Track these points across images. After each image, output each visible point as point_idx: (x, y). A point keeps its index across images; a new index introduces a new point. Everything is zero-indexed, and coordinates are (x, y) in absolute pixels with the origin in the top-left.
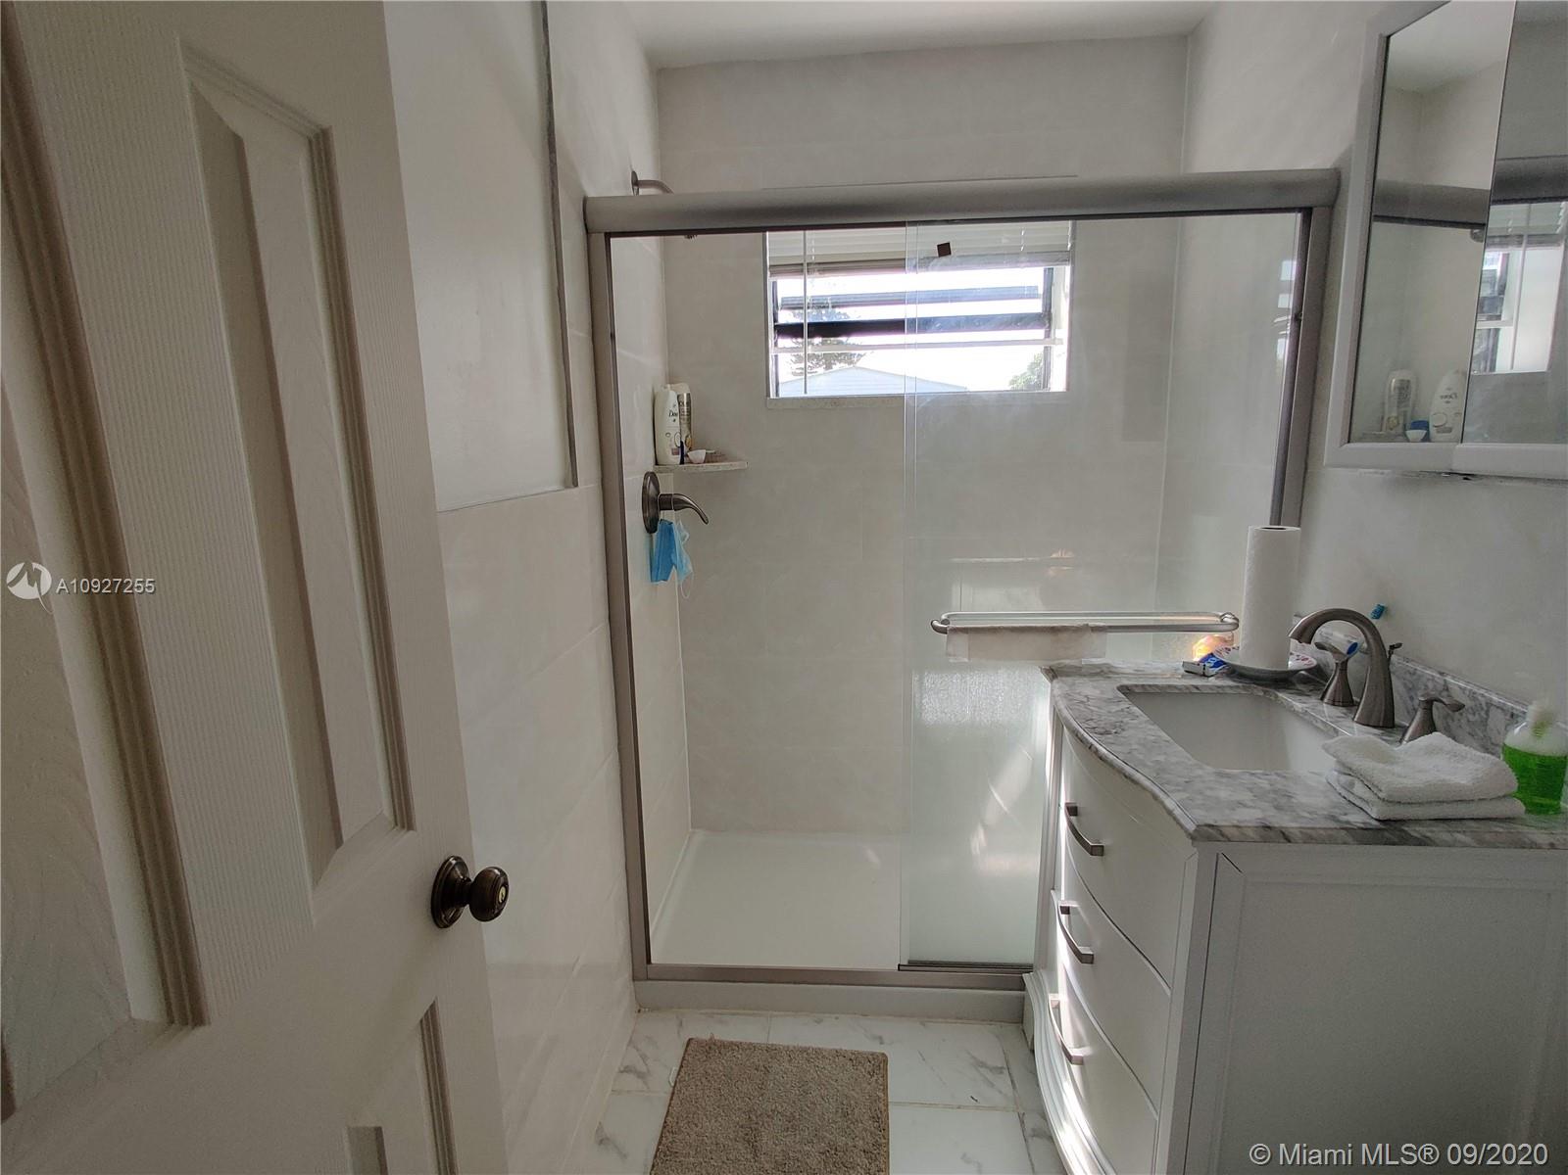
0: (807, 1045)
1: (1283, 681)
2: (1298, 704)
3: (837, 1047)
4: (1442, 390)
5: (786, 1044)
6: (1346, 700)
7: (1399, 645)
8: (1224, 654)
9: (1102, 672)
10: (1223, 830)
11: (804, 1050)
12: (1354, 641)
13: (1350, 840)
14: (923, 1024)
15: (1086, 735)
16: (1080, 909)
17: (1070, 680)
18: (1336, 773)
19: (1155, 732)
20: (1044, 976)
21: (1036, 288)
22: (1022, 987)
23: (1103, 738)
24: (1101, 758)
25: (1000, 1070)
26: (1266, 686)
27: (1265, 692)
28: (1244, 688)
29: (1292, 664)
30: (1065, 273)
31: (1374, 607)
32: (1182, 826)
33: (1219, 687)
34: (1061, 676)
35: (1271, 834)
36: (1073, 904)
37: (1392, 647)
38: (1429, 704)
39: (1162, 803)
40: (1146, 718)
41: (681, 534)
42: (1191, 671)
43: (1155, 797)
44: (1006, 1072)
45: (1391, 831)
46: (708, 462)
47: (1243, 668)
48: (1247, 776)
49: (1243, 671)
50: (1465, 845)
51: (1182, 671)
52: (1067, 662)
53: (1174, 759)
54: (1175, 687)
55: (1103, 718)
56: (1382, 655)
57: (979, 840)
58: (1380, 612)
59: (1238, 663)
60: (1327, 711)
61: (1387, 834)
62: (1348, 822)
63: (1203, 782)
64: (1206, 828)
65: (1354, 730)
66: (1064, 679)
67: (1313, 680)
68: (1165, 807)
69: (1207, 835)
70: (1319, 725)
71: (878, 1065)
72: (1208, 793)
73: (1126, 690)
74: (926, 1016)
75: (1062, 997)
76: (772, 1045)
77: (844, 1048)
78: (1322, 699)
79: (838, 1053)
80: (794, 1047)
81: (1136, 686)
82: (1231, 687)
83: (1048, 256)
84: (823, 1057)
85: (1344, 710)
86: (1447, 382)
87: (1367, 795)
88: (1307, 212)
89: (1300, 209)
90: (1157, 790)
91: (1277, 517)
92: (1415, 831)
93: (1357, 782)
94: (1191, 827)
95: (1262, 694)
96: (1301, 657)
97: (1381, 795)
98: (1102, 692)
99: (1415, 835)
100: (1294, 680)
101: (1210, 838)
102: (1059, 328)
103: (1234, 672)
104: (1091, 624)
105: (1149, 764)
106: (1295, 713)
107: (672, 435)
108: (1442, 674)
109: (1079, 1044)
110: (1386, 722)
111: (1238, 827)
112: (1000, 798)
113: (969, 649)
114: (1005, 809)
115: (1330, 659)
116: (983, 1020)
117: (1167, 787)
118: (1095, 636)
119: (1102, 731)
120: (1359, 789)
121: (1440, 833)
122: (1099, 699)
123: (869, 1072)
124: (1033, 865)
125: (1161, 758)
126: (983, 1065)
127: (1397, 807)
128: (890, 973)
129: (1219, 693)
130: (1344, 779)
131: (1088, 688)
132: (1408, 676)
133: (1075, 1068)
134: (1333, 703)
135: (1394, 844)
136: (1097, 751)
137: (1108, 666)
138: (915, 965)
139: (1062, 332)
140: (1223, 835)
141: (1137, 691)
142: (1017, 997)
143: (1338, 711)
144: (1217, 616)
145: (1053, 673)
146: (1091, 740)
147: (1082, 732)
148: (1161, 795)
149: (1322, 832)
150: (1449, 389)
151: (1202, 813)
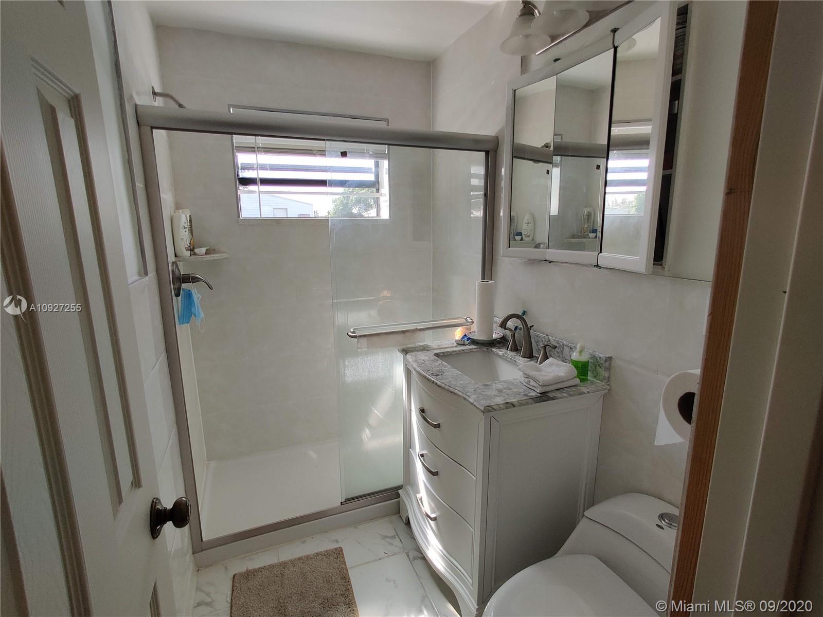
0: (301, 556)
1: (492, 344)
2: (501, 352)
3: (317, 552)
4: (525, 221)
5: (290, 559)
6: (515, 349)
7: (533, 326)
8: (470, 335)
9: (425, 349)
10: (494, 407)
11: (300, 559)
12: (516, 325)
13: (532, 402)
14: (356, 528)
15: (430, 377)
16: (428, 454)
17: (413, 353)
18: (523, 378)
19: (455, 372)
20: (409, 488)
21: (371, 168)
22: (398, 496)
23: (438, 377)
24: (439, 386)
25: (393, 537)
26: (487, 346)
27: (487, 349)
28: (480, 348)
29: (494, 336)
30: (385, 164)
31: (522, 311)
32: (478, 409)
33: (470, 349)
34: (410, 352)
35: (508, 405)
36: (424, 452)
37: (531, 327)
38: (545, 347)
39: (468, 400)
40: (450, 366)
41: (196, 296)
42: (459, 344)
43: (465, 399)
44: (397, 536)
45: (544, 397)
46: (208, 254)
47: (477, 340)
48: (494, 384)
49: (477, 341)
50: (566, 397)
51: (455, 344)
52: (410, 346)
53: (466, 382)
54: (455, 351)
55: (434, 369)
56: (528, 329)
57: (366, 434)
58: (524, 313)
59: (475, 338)
60: (510, 354)
61: (543, 398)
62: (531, 396)
63: (480, 389)
64: (488, 407)
65: (521, 361)
66: (411, 353)
67: (502, 342)
68: (470, 402)
69: (488, 410)
70: (509, 360)
71: (338, 553)
72: (484, 393)
73: (437, 355)
74: (356, 523)
75: (423, 494)
76: (282, 562)
77: (320, 551)
78: (507, 349)
79: (317, 554)
80: (295, 559)
81: (440, 353)
82: (475, 348)
83: (378, 156)
84: (311, 558)
85: (516, 353)
86: (527, 217)
87: (535, 384)
88: (487, 153)
89: (485, 151)
90: (465, 396)
91: (483, 278)
92: (551, 395)
93: (531, 380)
94: (482, 408)
95: (486, 350)
96: (497, 334)
97: (540, 384)
98: (429, 358)
99: (551, 396)
100: (495, 342)
101: (489, 411)
102: (384, 188)
103: (474, 342)
104: (418, 328)
105: (459, 385)
106: (500, 356)
107: (185, 240)
108: (547, 335)
109: (433, 512)
110: (530, 356)
111: (497, 405)
112: (378, 411)
113: (368, 345)
114: (381, 416)
115: (508, 333)
116: (382, 517)
117: (468, 394)
118: (421, 333)
119: (436, 374)
120: (532, 383)
121: (558, 394)
122: (429, 360)
123: (335, 558)
124: (399, 438)
125: (462, 382)
126: (387, 537)
127: (545, 387)
128: (337, 508)
129: (471, 351)
130: (527, 380)
131: (422, 356)
132: (536, 337)
133: (432, 523)
134: (511, 350)
135: (546, 401)
136: (436, 384)
137: (427, 346)
138: (348, 500)
139: (385, 189)
140: (494, 409)
141: (441, 355)
142: (396, 502)
143: (513, 354)
144: (464, 319)
145: (405, 351)
146: (433, 379)
147: (428, 376)
148: (467, 398)
149: (524, 401)
150: (528, 220)
151: (484, 401)
